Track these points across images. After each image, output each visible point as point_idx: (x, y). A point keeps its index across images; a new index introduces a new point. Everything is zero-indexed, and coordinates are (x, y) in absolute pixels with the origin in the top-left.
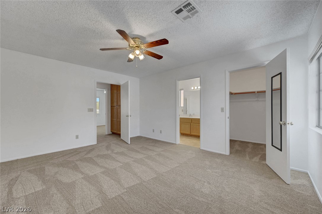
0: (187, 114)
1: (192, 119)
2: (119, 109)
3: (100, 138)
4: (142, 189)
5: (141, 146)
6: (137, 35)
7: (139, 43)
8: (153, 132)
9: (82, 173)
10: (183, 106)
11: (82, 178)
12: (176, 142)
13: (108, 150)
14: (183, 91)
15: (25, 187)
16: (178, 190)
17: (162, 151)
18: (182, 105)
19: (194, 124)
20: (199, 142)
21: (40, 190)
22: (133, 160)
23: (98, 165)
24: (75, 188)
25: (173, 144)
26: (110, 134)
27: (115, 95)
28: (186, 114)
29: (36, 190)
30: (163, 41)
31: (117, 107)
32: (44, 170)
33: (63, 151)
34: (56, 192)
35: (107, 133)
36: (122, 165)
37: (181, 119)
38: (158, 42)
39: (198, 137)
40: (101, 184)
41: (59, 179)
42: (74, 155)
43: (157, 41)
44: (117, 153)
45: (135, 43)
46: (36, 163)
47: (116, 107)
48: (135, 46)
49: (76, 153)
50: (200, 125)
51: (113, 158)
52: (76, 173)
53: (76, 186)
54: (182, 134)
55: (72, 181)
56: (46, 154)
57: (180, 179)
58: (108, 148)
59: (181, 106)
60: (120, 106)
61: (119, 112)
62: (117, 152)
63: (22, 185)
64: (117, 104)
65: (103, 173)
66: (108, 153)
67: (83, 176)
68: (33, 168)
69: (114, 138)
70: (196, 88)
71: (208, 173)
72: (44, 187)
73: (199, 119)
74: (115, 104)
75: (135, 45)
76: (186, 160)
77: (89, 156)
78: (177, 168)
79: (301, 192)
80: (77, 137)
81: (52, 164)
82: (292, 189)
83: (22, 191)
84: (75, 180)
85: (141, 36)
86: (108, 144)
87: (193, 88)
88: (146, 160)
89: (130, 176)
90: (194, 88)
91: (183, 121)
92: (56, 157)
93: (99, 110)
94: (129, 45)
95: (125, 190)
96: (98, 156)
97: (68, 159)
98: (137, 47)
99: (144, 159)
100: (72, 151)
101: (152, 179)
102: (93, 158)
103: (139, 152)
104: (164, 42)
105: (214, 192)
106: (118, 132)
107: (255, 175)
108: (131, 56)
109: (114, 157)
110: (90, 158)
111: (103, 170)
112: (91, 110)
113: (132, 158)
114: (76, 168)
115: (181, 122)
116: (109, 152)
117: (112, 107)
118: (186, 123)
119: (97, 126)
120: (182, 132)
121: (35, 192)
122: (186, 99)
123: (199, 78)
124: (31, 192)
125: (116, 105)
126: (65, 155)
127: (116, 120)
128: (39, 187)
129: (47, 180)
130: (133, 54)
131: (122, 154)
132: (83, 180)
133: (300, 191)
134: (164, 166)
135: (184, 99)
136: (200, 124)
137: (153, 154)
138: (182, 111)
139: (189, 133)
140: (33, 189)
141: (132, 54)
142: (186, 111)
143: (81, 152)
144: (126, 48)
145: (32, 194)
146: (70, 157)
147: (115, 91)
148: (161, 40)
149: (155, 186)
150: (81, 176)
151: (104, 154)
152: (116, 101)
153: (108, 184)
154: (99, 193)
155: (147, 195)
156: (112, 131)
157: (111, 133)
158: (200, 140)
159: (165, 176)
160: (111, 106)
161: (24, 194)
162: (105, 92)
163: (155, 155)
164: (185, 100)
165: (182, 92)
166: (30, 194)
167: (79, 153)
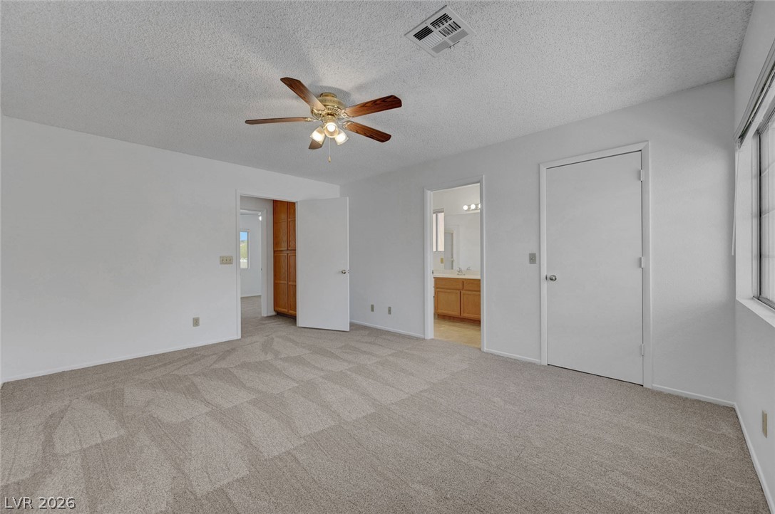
0: (454, 268)
1: (463, 281)
2: (292, 258)
3: (249, 325)
4: (341, 439)
5: (343, 344)
6: (330, 88)
7: (334, 106)
8: (373, 310)
9: (207, 403)
10: (443, 250)
11: (207, 413)
12: (424, 335)
13: (266, 353)
14: (443, 213)
15: (80, 431)
16: (423, 443)
17: (390, 355)
18: (441, 248)
19: (470, 292)
20: (480, 335)
21: (114, 439)
22: (322, 374)
23: (244, 386)
24: (189, 436)
25: (417, 339)
26: (271, 316)
27: (284, 225)
28: (452, 269)
29: (105, 439)
30: (388, 100)
31: (288, 252)
32: (123, 395)
33: (163, 354)
34: (147, 443)
35: (264, 314)
36: (297, 385)
37: (437, 280)
38: (378, 102)
39: (476, 322)
40: (248, 428)
41: (156, 416)
42: (190, 363)
43: (374, 102)
44: (285, 360)
45: (325, 106)
46: (105, 380)
47: (285, 254)
48: (324, 113)
49: (195, 357)
50: (480, 295)
51: (278, 369)
52: (192, 403)
53: (194, 431)
54: (441, 316)
55: (184, 419)
56: (127, 361)
57: (428, 419)
58: (266, 347)
59: (439, 250)
60: (295, 250)
61: (292, 264)
62: (286, 356)
63: (74, 427)
64: (288, 245)
65: (254, 403)
66: (267, 359)
67: (208, 410)
68: (97, 391)
69: (282, 326)
70: (473, 207)
71: (494, 406)
72: (122, 432)
73: (480, 280)
74: (284, 247)
75: (326, 111)
76: (446, 376)
77: (223, 365)
78: (422, 394)
79: (712, 450)
80: (196, 322)
81: (139, 381)
82: (690, 444)
83: (75, 440)
84: (191, 417)
85: (340, 90)
86: (266, 338)
87: (465, 208)
88: (354, 375)
89: (315, 410)
90: (469, 208)
91: (442, 285)
92: (148, 368)
93: (248, 260)
94: (312, 112)
95: (303, 442)
96: (244, 365)
97: (176, 372)
98: (331, 115)
99: (349, 373)
100: (186, 355)
101: (364, 417)
102: (232, 370)
103: (337, 357)
104: (392, 102)
105: (506, 447)
106: (291, 312)
107: (606, 410)
108: (318, 137)
109: (279, 367)
110: (225, 369)
111: (254, 397)
112: (226, 261)
113: (322, 370)
114: (192, 392)
115: (437, 288)
116: (269, 357)
117: (276, 253)
118: (449, 291)
119: (241, 298)
120: (440, 311)
121: (103, 443)
122: (452, 234)
123: (479, 184)
124: (94, 443)
125: (286, 249)
126: (170, 363)
127: (286, 282)
128: (112, 432)
129: (128, 417)
130: (320, 132)
131: (298, 361)
132: (207, 418)
133: (709, 449)
134: (394, 389)
135: (445, 233)
136: (480, 291)
137: (369, 363)
138: (442, 261)
139: (455, 313)
140: (98, 436)
141: (318, 132)
142: (452, 261)
143: (205, 356)
144: (306, 118)
145: (97, 445)
146: (179, 368)
147: (283, 216)
148: (384, 100)
149: (370, 432)
150: (203, 409)
151: (258, 360)
152: (285, 239)
153: (264, 426)
154: (243, 447)
155: (350, 452)
156: (277, 309)
157: (274, 313)
158: (480, 330)
159: (395, 411)
160: (274, 251)
161: (79, 447)
162: (260, 218)
163: (375, 363)
164: (449, 235)
165: (441, 216)
166: (91, 447)
167: (199, 360)
